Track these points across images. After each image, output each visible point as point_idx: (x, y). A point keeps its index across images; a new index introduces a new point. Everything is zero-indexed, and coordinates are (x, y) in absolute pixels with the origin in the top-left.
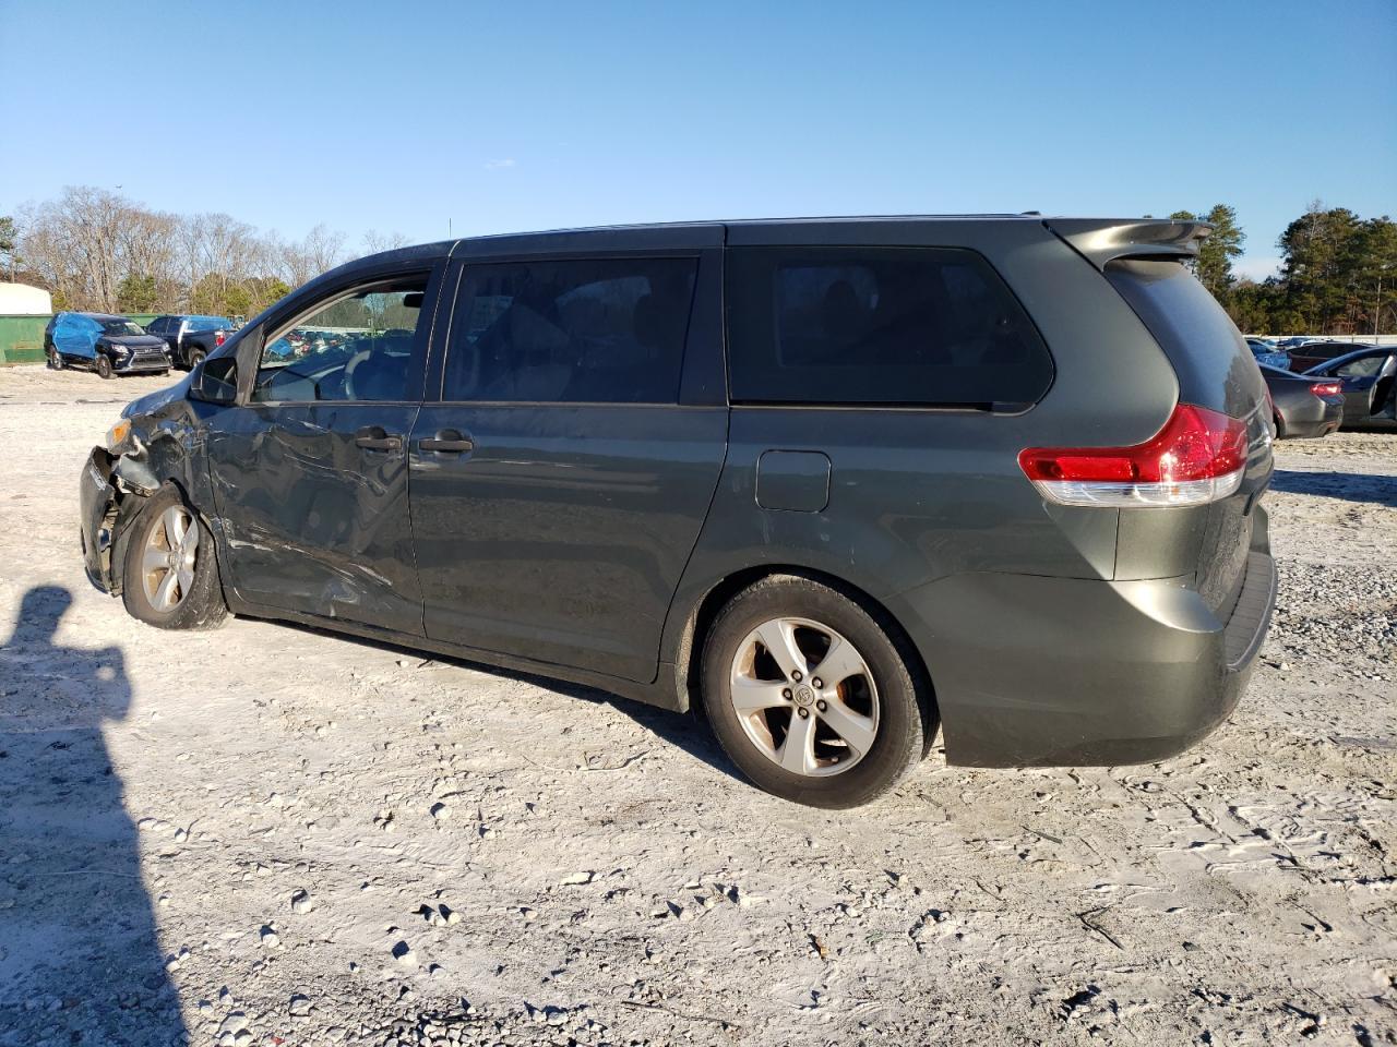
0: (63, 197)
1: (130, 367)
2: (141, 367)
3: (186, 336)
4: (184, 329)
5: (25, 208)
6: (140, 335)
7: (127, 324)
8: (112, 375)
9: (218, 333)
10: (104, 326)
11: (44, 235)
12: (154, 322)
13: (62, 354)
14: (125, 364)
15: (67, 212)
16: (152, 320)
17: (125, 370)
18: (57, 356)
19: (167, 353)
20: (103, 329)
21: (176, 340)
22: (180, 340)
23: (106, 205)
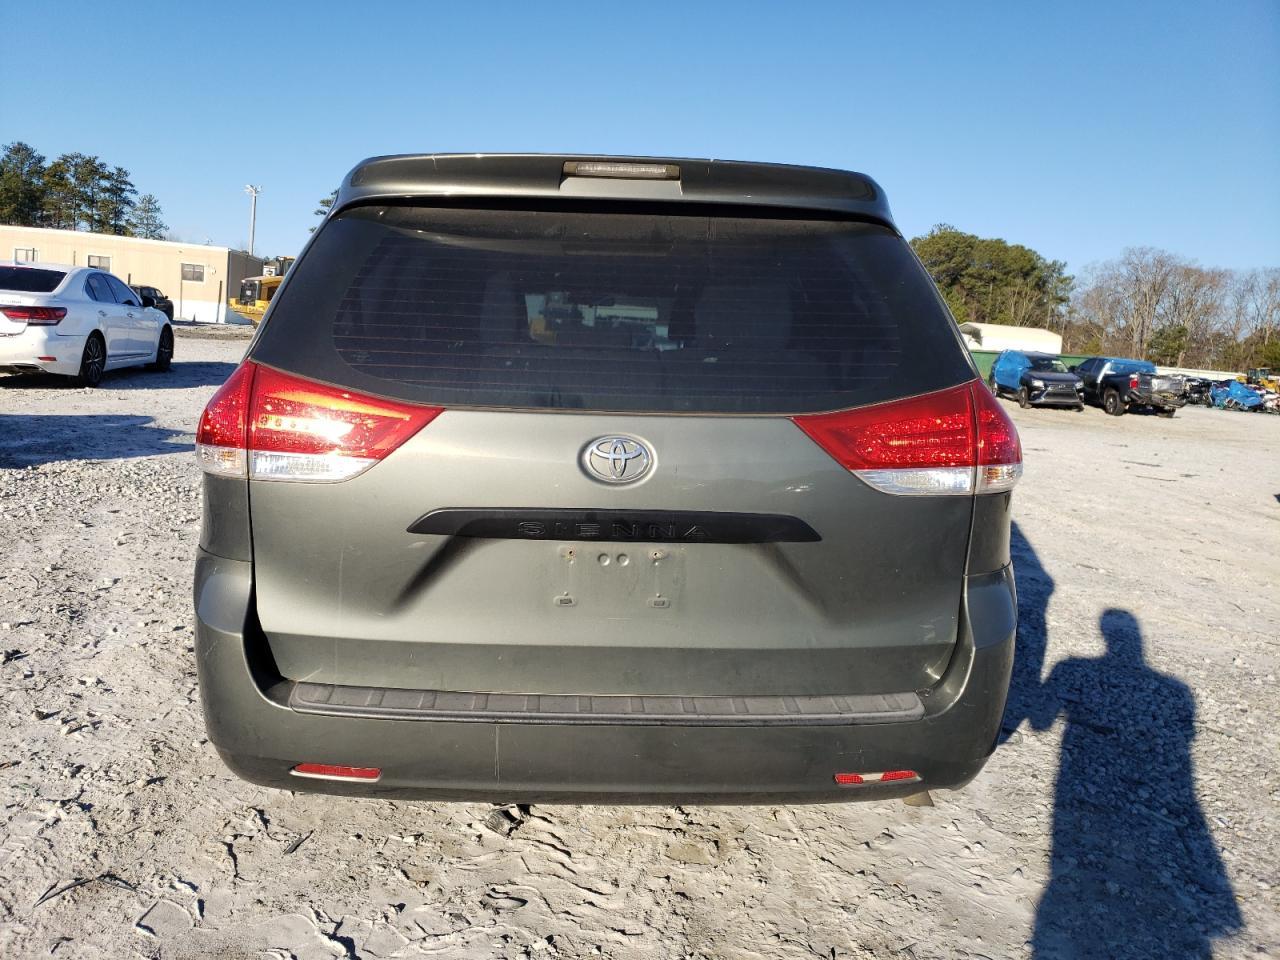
0: (1122, 257)
1: (1043, 400)
2: (1051, 400)
3: (1106, 377)
4: (1107, 370)
5: (1089, 268)
6: (1062, 372)
7: (1054, 362)
8: (1027, 405)
9: (1132, 376)
10: (1032, 363)
11: (1099, 289)
12: (1086, 362)
13: (999, 385)
14: (1039, 396)
15: (1124, 271)
16: (1083, 361)
17: (1037, 401)
18: (996, 386)
19: (1079, 391)
20: (1031, 365)
21: (1096, 380)
22: (1099, 379)
23: (1161, 263)
